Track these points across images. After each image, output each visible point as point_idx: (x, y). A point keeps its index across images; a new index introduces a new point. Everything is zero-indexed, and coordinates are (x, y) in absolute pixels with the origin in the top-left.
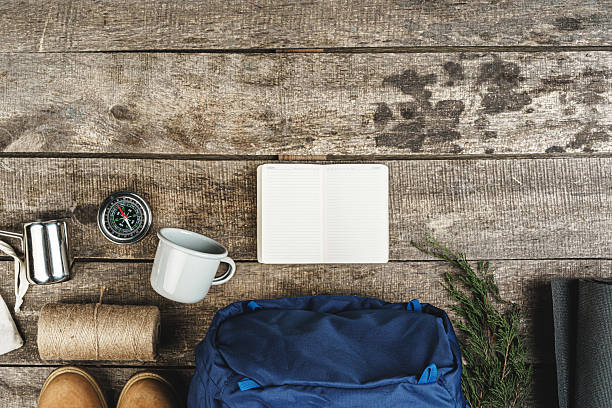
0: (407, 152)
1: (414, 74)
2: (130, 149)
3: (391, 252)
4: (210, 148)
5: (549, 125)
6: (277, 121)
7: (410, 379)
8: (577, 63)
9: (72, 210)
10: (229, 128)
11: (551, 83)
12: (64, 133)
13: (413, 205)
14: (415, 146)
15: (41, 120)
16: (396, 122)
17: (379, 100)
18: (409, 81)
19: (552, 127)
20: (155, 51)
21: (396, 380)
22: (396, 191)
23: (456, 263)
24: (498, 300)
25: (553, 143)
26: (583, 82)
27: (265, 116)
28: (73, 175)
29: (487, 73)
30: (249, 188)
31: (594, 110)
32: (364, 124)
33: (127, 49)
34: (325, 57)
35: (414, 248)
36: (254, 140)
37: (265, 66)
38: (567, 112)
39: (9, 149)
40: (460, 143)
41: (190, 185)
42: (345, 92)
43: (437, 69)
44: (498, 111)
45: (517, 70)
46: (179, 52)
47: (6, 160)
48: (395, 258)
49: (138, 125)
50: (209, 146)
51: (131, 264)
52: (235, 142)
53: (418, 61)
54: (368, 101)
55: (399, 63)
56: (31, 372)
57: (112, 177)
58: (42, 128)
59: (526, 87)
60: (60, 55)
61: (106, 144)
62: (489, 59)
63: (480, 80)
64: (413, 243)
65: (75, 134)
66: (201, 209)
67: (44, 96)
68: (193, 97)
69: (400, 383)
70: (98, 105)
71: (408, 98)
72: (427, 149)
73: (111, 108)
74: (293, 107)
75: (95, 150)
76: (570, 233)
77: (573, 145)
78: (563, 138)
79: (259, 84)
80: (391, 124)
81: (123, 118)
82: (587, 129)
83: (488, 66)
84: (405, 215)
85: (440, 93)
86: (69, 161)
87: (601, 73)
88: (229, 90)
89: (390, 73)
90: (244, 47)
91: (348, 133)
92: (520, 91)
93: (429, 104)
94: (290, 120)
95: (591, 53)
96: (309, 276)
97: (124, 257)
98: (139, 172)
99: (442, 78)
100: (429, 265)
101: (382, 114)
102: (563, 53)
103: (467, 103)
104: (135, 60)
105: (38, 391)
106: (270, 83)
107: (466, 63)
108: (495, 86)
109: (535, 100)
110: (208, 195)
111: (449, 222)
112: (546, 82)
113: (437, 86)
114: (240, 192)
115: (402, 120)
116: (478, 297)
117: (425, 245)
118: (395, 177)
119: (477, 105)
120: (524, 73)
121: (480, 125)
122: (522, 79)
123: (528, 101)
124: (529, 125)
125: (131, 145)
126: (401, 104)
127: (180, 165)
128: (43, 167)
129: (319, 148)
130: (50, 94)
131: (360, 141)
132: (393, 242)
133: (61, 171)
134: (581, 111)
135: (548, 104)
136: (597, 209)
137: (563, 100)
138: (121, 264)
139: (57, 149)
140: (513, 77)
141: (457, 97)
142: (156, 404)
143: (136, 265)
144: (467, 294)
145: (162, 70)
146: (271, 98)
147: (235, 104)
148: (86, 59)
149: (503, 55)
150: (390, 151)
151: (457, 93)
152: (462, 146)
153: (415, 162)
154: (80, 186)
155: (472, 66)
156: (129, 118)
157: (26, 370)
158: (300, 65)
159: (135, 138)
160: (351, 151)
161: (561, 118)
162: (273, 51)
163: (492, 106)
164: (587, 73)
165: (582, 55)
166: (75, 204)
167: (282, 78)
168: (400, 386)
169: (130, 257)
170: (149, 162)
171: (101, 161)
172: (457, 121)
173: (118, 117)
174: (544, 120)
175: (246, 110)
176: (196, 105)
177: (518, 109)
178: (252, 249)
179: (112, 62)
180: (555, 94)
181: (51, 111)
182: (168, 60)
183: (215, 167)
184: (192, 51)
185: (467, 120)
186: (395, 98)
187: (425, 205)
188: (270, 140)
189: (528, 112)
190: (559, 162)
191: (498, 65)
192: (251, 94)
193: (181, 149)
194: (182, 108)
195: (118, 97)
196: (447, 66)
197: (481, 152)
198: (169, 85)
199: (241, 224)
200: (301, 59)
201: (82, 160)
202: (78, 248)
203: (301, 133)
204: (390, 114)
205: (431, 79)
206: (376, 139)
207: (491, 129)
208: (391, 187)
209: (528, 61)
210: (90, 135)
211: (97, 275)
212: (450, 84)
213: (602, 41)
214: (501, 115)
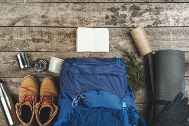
0: (113, 26)
1: (114, 8)
2: (45, 25)
3: (109, 50)
4: (65, 25)
5: (147, 20)
6: (81, 19)
7: (114, 63)
8: (153, 6)
9: (31, 39)
10: (70, 20)
11: (147, 10)
12: (29, 21)
13: (115, 38)
14: (115, 24)
15: (24, 18)
16: (110, 19)
17: (106, 14)
18: (113, 10)
19: (148, 20)
20: (52, 3)
21: (111, 63)
22: (111, 35)
23: (126, 53)
24: (137, 61)
25: (148, 24)
26: (155, 10)
27: (79, 18)
28: (31, 31)
29: (132, 8)
30: (74, 34)
31: (158, 16)
32: (103, 19)
33: (45, 2)
34: (93, 4)
35: (115, 49)
36: (76, 23)
37: (79, 6)
38: (151, 17)
39: (16, 25)
40: (126, 24)
41: (60, 33)
42: (98, 12)
43: (120, 7)
44: (135, 16)
45: (139, 7)
46: (58, 3)
47: (15, 28)
48: (111, 51)
49: (47, 19)
50: (65, 24)
51: (45, 53)
52: (71, 23)
53: (116, 5)
54: (103, 14)
55: (111, 6)
56: (19, 79)
57: (41, 32)
58: (24, 20)
59: (141, 11)
60: (29, 3)
61: (39, 24)
62: (132, 5)
63: (130, 10)
64: (115, 48)
65: (32, 21)
66: (63, 39)
67: (25, 13)
68: (61, 13)
69: (111, 64)
70: (38, 15)
71: (113, 14)
72: (118, 25)
73: (41, 15)
74: (85, 16)
75: (37, 25)
76: (153, 45)
77: (153, 24)
78: (151, 23)
79: (77, 10)
80: (109, 20)
81: (44, 18)
82: (156, 21)
83: (132, 6)
84: (113, 41)
85: (121, 12)
86: (30, 28)
87: (159, 8)
88: (70, 11)
89: (109, 8)
90: (74, 2)
91: (99, 22)
92: (140, 12)
93: (118, 15)
94: (85, 18)
95: (157, 3)
96: (89, 56)
97: (43, 51)
98: (47, 30)
99: (121, 9)
100: (119, 53)
101: (107, 17)
102: (150, 4)
103: (127, 15)
104: (47, 4)
105: (20, 84)
106: (80, 10)
107: (127, 6)
108: (134, 11)
109: (144, 14)
110: (64, 36)
111: (124, 43)
112: (146, 10)
113: (120, 11)
114: (72, 35)
115: (112, 19)
116: (131, 60)
117: (118, 48)
118: (110, 32)
119: (130, 15)
120: (141, 8)
121: (131, 20)
122: (140, 9)
123: (142, 14)
124: (142, 20)
125: (46, 24)
126: (112, 15)
127: (57, 29)
128: (24, 29)
129: (91, 25)
130: (26, 12)
131: (101, 23)
132: (110, 47)
133: (28, 30)
134: (154, 17)
135: (147, 15)
136: (160, 39)
137: (150, 14)
138: (42, 53)
139: (27, 25)
140: (138, 9)
141: (125, 13)
142: (51, 83)
143: (46, 53)
144: (129, 60)
145: (53, 7)
146: (80, 13)
147: (71, 15)
148: (35, 4)
149: (135, 4)
150: (109, 26)
151: (125, 12)
152: (126, 25)
153: (115, 28)
154: (33, 33)
155: (128, 6)
156: (45, 18)
157: (18, 79)
158: (87, 6)
159: (47, 23)
160: (99, 26)
161: (150, 18)
162: (81, 3)
163: (133, 15)
164: (156, 8)
165: (154, 4)
166: (31, 38)
167: (83, 9)
168: (112, 65)
169: (45, 51)
170: (50, 28)
171: (38, 28)
172: (125, 19)
173: (43, 18)
174: (146, 19)
175: (74, 16)
176: (62, 15)
177: (140, 16)
178: (75, 49)
179: (42, 5)
180: (148, 13)
181: (26, 16)
182: (55, 5)
183: (66, 30)
184: (61, 3)
185: (127, 19)
186: (110, 14)
187: (118, 38)
188: (80, 23)
189: (142, 17)
190: (150, 28)
191: (134, 6)
192: (75, 12)
193: (58, 25)
194: (58, 15)
195: (43, 13)
196: (122, 6)
197: (131, 26)
198: (55, 10)
199: (72, 43)
200: (87, 4)
201: (33, 28)
202: (32, 49)
203: (87, 21)
204: (109, 17)
205: (119, 9)
206: (106, 23)
207: (133, 21)
208: (109, 34)
209: (142, 5)
210: (36, 22)
211: (36, 55)
212: (123, 10)
213: (159, 1)
214: (136, 17)
